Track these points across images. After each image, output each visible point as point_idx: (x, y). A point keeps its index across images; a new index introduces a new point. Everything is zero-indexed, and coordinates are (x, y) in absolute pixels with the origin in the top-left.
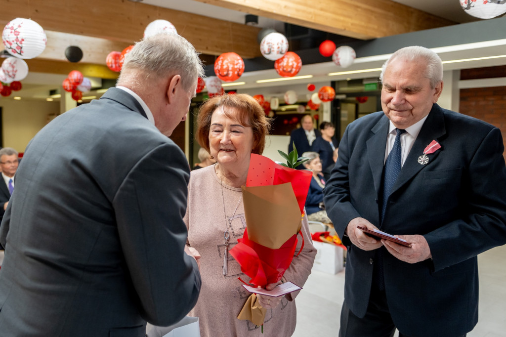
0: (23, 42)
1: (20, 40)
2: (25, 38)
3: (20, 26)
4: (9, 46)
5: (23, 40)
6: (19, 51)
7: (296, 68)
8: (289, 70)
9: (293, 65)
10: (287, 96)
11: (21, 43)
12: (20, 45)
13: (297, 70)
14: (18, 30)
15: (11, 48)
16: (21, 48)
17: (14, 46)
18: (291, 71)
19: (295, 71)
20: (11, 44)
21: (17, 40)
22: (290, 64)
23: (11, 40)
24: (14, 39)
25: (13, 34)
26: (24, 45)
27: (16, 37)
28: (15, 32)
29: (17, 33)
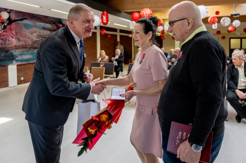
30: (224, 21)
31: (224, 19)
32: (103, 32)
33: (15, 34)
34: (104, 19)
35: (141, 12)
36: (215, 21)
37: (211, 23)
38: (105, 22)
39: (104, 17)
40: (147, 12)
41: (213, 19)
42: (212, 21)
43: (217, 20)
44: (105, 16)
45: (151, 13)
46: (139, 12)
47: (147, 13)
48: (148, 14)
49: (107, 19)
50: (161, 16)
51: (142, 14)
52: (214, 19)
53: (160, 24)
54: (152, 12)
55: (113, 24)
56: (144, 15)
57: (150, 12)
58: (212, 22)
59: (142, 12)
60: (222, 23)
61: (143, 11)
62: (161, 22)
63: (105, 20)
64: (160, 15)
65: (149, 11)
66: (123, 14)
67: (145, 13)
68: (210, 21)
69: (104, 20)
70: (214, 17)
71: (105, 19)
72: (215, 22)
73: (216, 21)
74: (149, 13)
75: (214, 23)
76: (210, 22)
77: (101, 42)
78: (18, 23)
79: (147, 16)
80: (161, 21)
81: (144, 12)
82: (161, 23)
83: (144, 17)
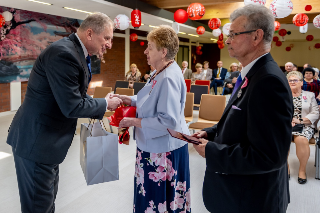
0: (276, 10)
1: (274, 9)
2: (277, 8)
3: (275, 2)
5: (276, 9)
11: (275, 11)
12: (275, 12)
14: (274, 5)
16: (275, 13)
21: (273, 10)
24: (272, 9)
25: (271, 7)
27: (272, 8)
28: (273, 5)
30: (318, 20)
31: (318, 18)
32: (134, 38)
33: (20, 40)
35: (188, 9)
36: (304, 20)
37: (297, 23)
38: (138, 23)
40: (197, 9)
41: (301, 17)
42: (300, 21)
43: (308, 19)
45: (203, 11)
46: (185, 9)
47: (197, 11)
48: (199, 12)
49: (140, 20)
51: (190, 12)
52: (303, 17)
53: (216, 26)
54: (204, 9)
55: (148, 26)
56: (192, 13)
57: (202, 8)
58: (299, 23)
59: (190, 10)
60: (316, 24)
61: (191, 8)
62: (219, 23)
64: (218, 13)
65: (200, 7)
66: (162, 11)
67: (194, 11)
68: (296, 21)
69: (136, 21)
70: (303, 15)
71: (138, 19)
72: (304, 22)
73: (307, 21)
74: (201, 10)
75: (302, 23)
76: (295, 23)
77: (131, 52)
78: (23, 26)
79: (197, 14)
80: (218, 21)
81: (192, 10)
82: (218, 25)
83: (193, 16)
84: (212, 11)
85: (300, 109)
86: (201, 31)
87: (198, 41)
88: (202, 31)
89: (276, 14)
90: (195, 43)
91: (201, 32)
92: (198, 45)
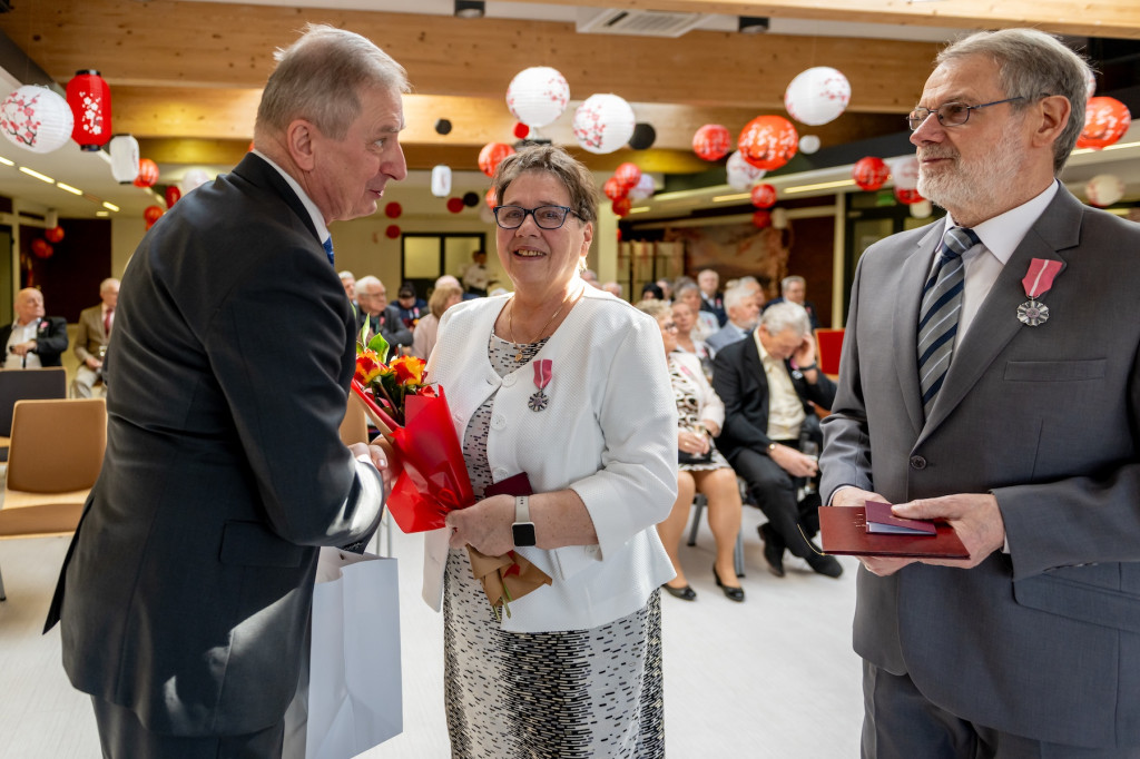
0: (604, 129)
1: (600, 125)
3: (599, 107)
4: (582, 135)
5: (604, 126)
6: (596, 143)
7: (1115, 129)
8: (1098, 133)
9: (1108, 122)
10: (1093, 187)
11: (601, 131)
12: (600, 134)
13: (1119, 133)
14: (597, 113)
15: (586, 139)
16: (600, 138)
17: (591, 136)
18: (1103, 135)
19: (1114, 135)
20: (586, 133)
21: (596, 127)
22: (1101, 121)
23: (586, 128)
24: (591, 126)
25: (589, 119)
26: (605, 134)
28: (593, 115)
29: (596, 117)
34: (90, 115)
38: (97, 130)
39: (87, 101)
41: (502, 153)
44: (93, 101)
49: (103, 114)
50: (202, 122)
63: (96, 123)
64: (201, 118)
69: (88, 122)
70: (507, 148)
71: (96, 113)
84: (183, 111)
85: (692, 401)
86: (147, 176)
87: (51, 210)
88: (150, 174)
89: (603, 140)
90: (41, 218)
91: (148, 180)
92: (52, 223)
